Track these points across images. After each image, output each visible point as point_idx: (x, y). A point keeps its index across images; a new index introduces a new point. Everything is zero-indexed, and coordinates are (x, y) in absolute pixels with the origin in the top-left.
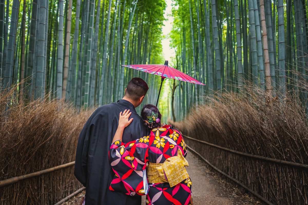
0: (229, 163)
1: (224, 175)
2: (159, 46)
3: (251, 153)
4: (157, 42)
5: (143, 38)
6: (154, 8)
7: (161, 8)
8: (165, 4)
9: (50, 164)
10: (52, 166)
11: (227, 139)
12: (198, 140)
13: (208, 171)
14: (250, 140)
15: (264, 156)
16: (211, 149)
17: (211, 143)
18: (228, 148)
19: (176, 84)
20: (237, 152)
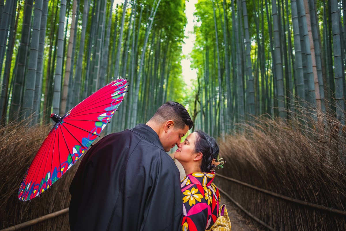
0: (270, 210)
1: (262, 225)
2: (178, 67)
3: (304, 200)
4: (177, 62)
5: (160, 58)
6: (174, 23)
7: (181, 24)
8: (186, 19)
9: (32, 214)
10: (34, 217)
11: (268, 178)
12: (226, 177)
13: (240, 218)
14: (303, 182)
15: (326, 206)
16: (243, 190)
17: (244, 182)
18: (268, 190)
19: (197, 110)
20: (283, 197)
